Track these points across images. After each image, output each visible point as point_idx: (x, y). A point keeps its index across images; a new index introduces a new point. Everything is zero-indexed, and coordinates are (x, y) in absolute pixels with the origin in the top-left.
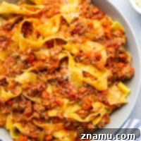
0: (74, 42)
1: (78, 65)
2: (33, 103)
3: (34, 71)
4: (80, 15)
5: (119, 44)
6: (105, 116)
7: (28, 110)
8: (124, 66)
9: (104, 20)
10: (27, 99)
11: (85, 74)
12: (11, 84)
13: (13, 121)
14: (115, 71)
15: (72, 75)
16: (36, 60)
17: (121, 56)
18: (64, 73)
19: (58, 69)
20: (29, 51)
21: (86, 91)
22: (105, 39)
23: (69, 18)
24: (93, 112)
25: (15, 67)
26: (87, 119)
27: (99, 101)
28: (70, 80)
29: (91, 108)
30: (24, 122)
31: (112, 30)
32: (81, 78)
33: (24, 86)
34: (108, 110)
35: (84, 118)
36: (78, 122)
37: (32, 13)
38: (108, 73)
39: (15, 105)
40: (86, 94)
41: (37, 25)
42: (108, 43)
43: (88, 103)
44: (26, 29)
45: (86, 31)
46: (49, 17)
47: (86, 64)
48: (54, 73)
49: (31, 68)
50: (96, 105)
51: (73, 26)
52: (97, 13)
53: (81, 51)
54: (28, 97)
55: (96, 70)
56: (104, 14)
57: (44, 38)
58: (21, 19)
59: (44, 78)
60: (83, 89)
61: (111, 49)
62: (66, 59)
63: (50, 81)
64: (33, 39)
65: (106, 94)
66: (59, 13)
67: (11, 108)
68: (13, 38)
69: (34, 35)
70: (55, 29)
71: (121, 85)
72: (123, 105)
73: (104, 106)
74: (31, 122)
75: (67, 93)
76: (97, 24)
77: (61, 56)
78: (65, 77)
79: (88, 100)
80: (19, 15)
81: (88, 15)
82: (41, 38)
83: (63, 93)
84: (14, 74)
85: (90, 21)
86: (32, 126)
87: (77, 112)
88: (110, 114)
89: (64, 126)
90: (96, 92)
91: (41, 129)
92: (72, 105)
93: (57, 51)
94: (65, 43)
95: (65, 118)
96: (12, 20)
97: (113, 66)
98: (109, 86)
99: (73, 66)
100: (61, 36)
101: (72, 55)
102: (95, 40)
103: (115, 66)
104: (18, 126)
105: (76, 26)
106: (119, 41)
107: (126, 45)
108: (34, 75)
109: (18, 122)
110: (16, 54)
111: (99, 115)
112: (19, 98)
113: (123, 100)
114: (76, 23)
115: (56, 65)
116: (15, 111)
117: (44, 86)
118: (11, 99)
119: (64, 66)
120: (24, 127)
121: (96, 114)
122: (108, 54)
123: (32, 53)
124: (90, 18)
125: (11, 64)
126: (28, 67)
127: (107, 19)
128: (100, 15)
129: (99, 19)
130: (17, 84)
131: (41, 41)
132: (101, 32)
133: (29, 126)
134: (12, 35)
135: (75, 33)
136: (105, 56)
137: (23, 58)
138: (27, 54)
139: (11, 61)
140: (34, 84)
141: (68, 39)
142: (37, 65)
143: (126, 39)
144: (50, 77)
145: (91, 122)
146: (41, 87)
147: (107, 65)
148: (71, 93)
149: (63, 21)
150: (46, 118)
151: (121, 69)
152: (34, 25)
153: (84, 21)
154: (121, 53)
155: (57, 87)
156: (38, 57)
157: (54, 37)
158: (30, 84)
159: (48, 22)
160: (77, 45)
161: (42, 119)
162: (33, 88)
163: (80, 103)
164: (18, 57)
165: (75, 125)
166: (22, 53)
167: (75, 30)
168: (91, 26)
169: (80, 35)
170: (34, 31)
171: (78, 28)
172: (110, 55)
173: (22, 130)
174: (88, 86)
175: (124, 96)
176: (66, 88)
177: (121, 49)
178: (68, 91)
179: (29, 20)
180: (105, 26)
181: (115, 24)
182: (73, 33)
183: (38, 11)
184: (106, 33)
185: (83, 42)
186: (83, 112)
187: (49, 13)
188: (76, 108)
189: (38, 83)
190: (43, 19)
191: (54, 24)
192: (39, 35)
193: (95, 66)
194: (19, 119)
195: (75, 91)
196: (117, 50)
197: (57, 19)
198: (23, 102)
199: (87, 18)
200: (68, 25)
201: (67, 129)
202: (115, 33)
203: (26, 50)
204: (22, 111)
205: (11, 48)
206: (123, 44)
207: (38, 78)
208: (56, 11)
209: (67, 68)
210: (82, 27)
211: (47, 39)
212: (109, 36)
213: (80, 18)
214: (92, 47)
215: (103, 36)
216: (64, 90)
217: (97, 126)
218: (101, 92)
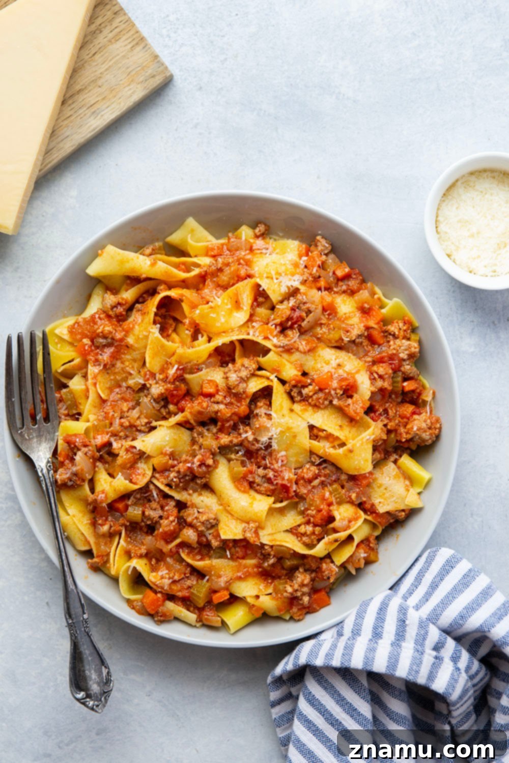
0: (288, 350)
1: (297, 407)
2: (181, 506)
3: (185, 425)
4: (304, 282)
5: (403, 355)
6: (365, 542)
7: (167, 525)
8: (414, 413)
9: (364, 294)
10: (166, 496)
11: (314, 432)
12: (123, 457)
13: (128, 555)
14: (391, 425)
15: (282, 433)
16: (188, 394)
17: (408, 386)
18: (262, 429)
19: (246, 419)
20: (172, 372)
21: (316, 477)
22: (365, 342)
23: (275, 290)
24: (335, 531)
25: (135, 413)
26: (320, 550)
27: (351, 502)
28: (275, 446)
29: (332, 519)
30: (155, 557)
31: (385, 321)
32: (305, 441)
33: (157, 461)
34: (374, 526)
35: (310, 546)
36: (296, 555)
37: (184, 275)
38: (374, 430)
39: (135, 512)
40: (316, 482)
41: (194, 307)
42: (375, 352)
43: (323, 506)
44: (164, 317)
45: (318, 324)
46: (225, 288)
47: (316, 407)
48: (235, 427)
49: (179, 417)
50: (342, 513)
51: (284, 309)
52: (347, 277)
53: (305, 374)
54: (166, 490)
55: (345, 422)
56: (363, 281)
57: (210, 340)
58: (153, 292)
59: (209, 440)
60: (310, 471)
61: (381, 369)
62: (266, 393)
63: (224, 450)
64: (183, 343)
65: (369, 485)
66: (249, 276)
67: (121, 521)
68: (130, 340)
69: (187, 333)
70: (241, 317)
71: (406, 461)
72: (412, 513)
73: (363, 516)
74: (175, 555)
75: (269, 481)
76: (345, 306)
77: (255, 386)
78: (264, 439)
79: (323, 499)
80: (148, 279)
81: (322, 283)
82: (202, 339)
83: (258, 480)
84: (133, 430)
85: (328, 297)
86: (178, 566)
87: (293, 531)
88: (378, 539)
89: (259, 566)
90: (343, 477)
91: (200, 574)
92: (281, 511)
93: (244, 373)
94: (266, 351)
95: (263, 545)
96: (129, 295)
97: (386, 411)
98: (377, 464)
99: (286, 411)
100: (255, 335)
101: (283, 382)
102: (339, 346)
103: (391, 413)
104: (140, 565)
105: (293, 309)
106: (403, 347)
107: (418, 359)
108: (185, 435)
109: (141, 556)
110: (137, 380)
111: (350, 538)
112: (144, 494)
113: (412, 500)
114: (292, 302)
115: (243, 408)
116: (133, 528)
117: (210, 462)
118: (125, 497)
119: (261, 410)
120: (154, 569)
121: (343, 535)
122: (373, 380)
123: (180, 378)
124: (328, 289)
125: (125, 406)
126: (170, 414)
127: (373, 294)
128: (353, 284)
129: (352, 293)
130: (142, 456)
131: (203, 348)
132: (356, 326)
133: (168, 568)
134: (127, 332)
135: (291, 328)
136: (365, 386)
137: (157, 390)
138: (165, 380)
139: (124, 399)
140: (184, 457)
141: (273, 341)
142: (191, 408)
143: (420, 342)
144: (225, 439)
145: (329, 557)
146: (203, 464)
147: (370, 410)
148: (280, 481)
149: (260, 296)
150: (215, 543)
151: (406, 420)
152: (185, 307)
153: (314, 297)
154: (406, 378)
155: (243, 464)
156: (196, 389)
157: (235, 337)
158: (172, 456)
159: (221, 300)
160: (296, 356)
161: (204, 548)
162: (182, 467)
163: (302, 507)
164: (144, 388)
165: (288, 563)
166: (153, 375)
167: (289, 318)
168: (329, 310)
169: (302, 332)
170: (187, 321)
171: (297, 314)
172: (380, 383)
173: (150, 577)
174: (325, 461)
175: (414, 491)
176: (265, 468)
177: (407, 367)
178: (271, 474)
179: (174, 293)
180: (365, 311)
181: (392, 305)
182: (284, 328)
183: (196, 272)
184: (368, 328)
185: (312, 350)
186: (309, 529)
187: (224, 278)
188: (292, 519)
189: (194, 455)
190: (208, 291)
191: (237, 305)
192: (196, 332)
193: (341, 411)
194: (143, 550)
195: (288, 475)
196: (396, 371)
197: (245, 290)
198: (154, 505)
199: (319, 289)
200: (273, 308)
201: (266, 575)
202: (392, 328)
203: (163, 370)
204: (151, 529)
205: (127, 363)
206: (411, 356)
207: (193, 442)
208: (243, 273)
209: (269, 416)
210: (309, 312)
211: (218, 342)
212: (376, 334)
213: (303, 289)
214: (334, 363)
215: (359, 336)
216: (261, 471)
217: (343, 566)
218: (353, 478)
